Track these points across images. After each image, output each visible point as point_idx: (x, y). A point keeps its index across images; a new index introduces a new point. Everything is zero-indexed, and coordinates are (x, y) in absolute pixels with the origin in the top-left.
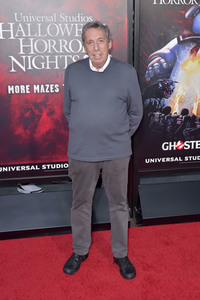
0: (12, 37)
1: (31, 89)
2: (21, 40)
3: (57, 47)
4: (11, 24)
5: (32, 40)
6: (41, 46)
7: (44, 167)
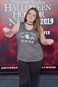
0: (10, 11)
2: (14, 12)
4: (10, 5)
5: (18, 12)
6: (22, 15)
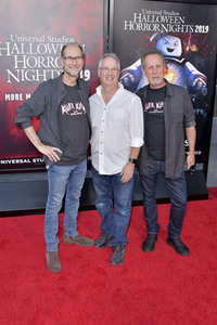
0: (9, 54)
1: (24, 97)
2: (16, 56)
3: (46, 63)
4: (8, 44)
5: (24, 57)
6: (32, 62)
7: (34, 160)
